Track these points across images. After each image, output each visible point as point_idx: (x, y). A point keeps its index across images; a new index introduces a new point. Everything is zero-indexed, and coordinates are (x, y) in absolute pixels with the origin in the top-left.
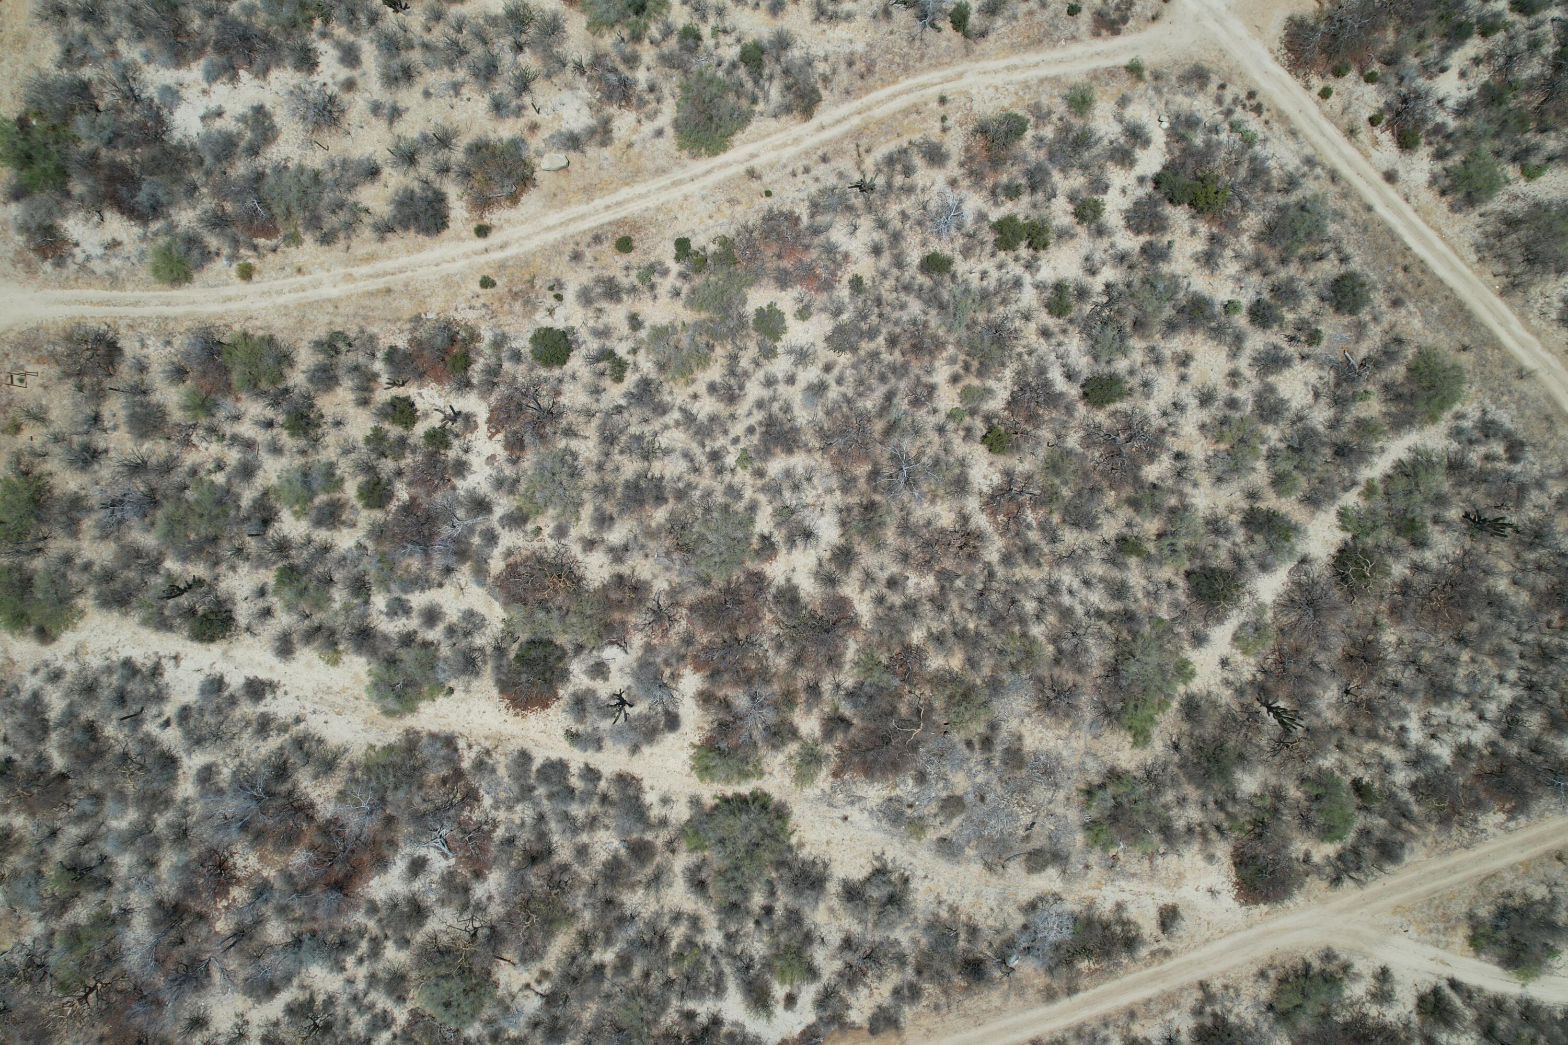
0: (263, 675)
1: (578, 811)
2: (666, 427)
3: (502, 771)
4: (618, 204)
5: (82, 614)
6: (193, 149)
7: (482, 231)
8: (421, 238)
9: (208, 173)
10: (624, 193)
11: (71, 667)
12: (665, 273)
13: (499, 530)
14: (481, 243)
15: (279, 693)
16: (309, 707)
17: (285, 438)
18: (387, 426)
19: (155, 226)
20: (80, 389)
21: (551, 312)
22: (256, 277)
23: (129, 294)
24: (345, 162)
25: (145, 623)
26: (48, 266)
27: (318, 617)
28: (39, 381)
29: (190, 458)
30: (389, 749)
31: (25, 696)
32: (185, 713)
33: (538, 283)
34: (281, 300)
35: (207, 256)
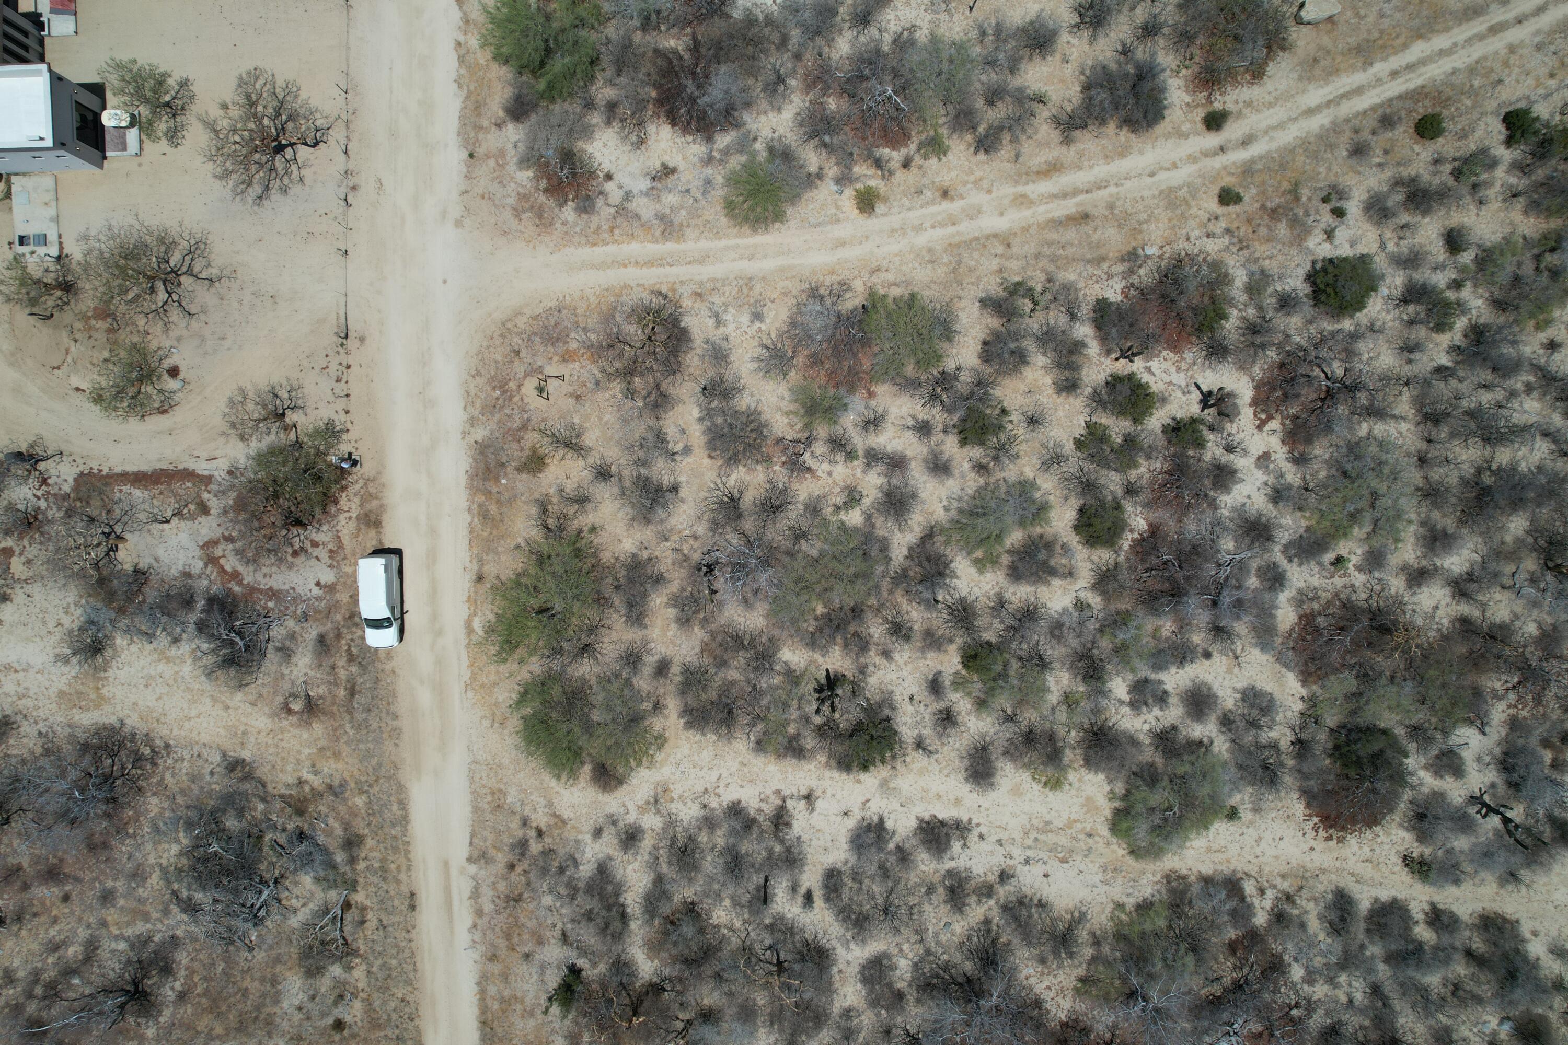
0: (944, 813)
1: (1433, 980)
2: (1513, 394)
3: (1314, 925)
4: (1410, 67)
5: (661, 740)
6: (769, 21)
7: (1214, 121)
8: (1125, 134)
9: (798, 57)
10: (1418, 50)
11: (652, 822)
12: (1493, 164)
13: (1283, 562)
14: (1212, 140)
15: (973, 837)
16: (1018, 854)
17: (950, 446)
18: (1104, 419)
19: (724, 140)
20: (630, 393)
21: (1329, 235)
22: (880, 208)
23: (693, 244)
24: (999, 29)
25: (760, 746)
26: (569, 212)
27: (1030, 716)
28: (566, 388)
29: (804, 490)
30: (1144, 907)
31: (586, 870)
32: (832, 879)
33: (1305, 193)
34: (921, 240)
35: (812, 180)
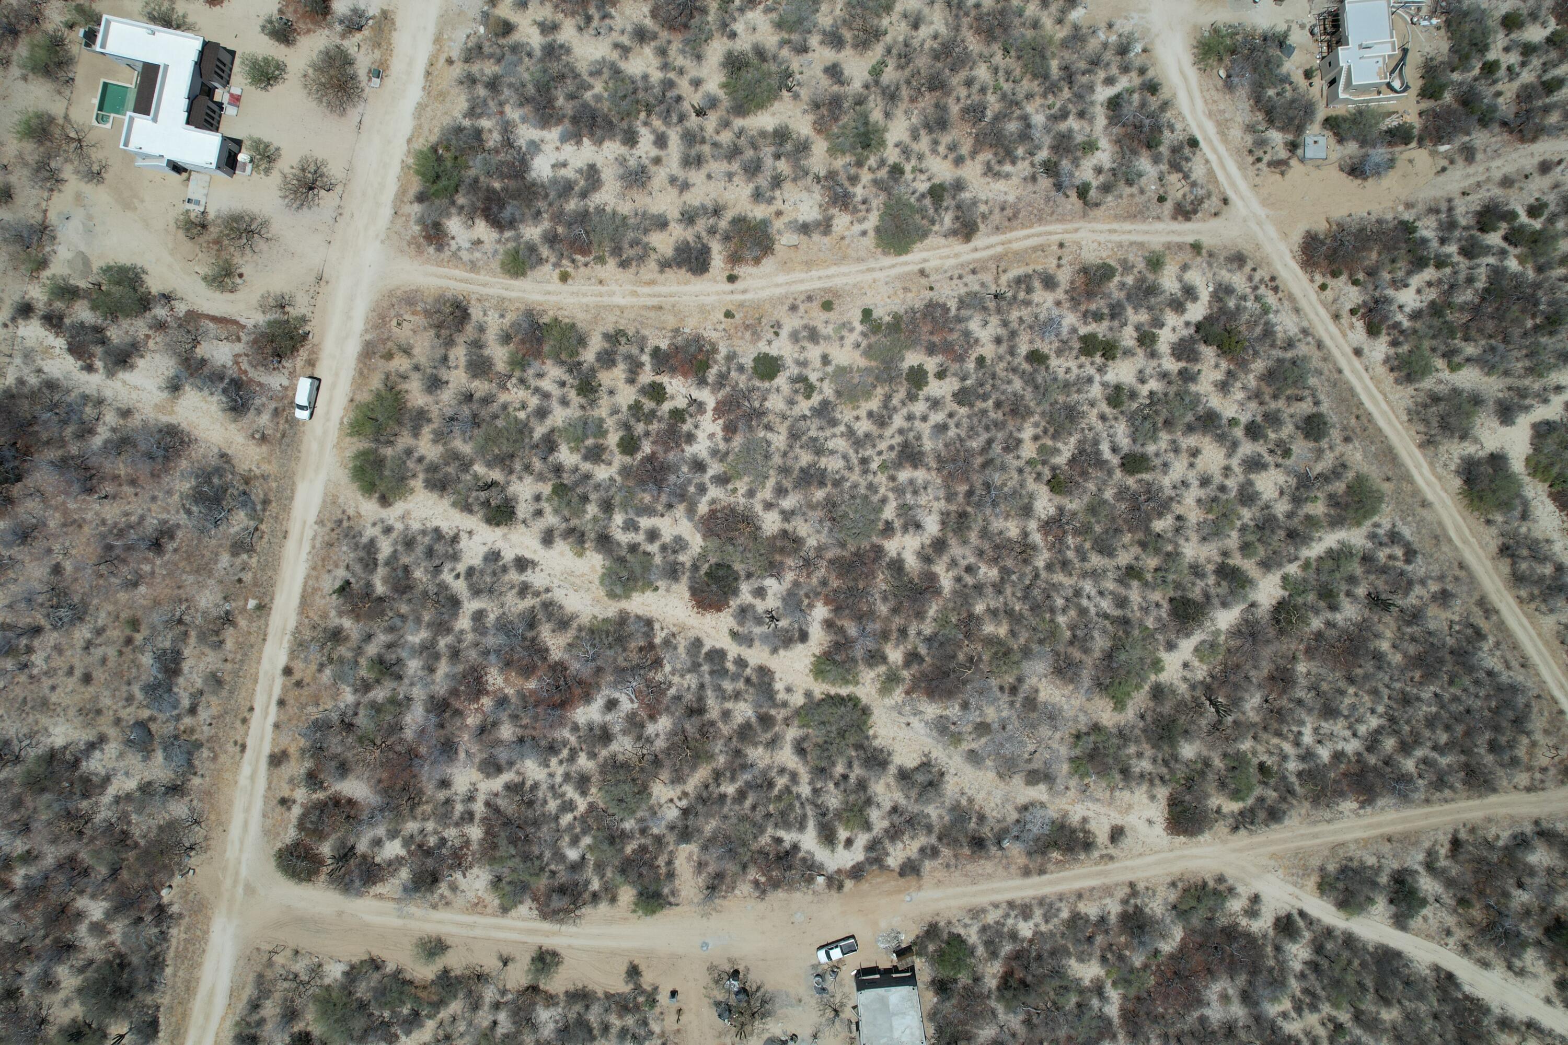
0: (528, 555)
1: (728, 686)
2: (834, 436)
3: (681, 650)
4: (828, 277)
5: (412, 491)
6: (543, 186)
7: (732, 279)
8: (689, 275)
9: (550, 205)
10: (833, 270)
11: (399, 526)
12: (852, 330)
13: (709, 485)
14: (729, 287)
15: (537, 569)
16: (556, 582)
17: (572, 395)
18: (644, 400)
19: (508, 234)
20: (438, 336)
21: (769, 342)
22: (570, 281)
23: (482, 277)
24: (645, 213)
25: (454, 505)
26: (431, 250)
27: (575, 522)
28: (410, 326)
29: (503, 397)
30: (605, 620)
31: (365, 540)
32: (470, 571)
33: (764, 321)
34: (585, 300)
35: (541, 261)
